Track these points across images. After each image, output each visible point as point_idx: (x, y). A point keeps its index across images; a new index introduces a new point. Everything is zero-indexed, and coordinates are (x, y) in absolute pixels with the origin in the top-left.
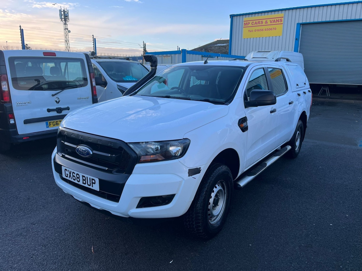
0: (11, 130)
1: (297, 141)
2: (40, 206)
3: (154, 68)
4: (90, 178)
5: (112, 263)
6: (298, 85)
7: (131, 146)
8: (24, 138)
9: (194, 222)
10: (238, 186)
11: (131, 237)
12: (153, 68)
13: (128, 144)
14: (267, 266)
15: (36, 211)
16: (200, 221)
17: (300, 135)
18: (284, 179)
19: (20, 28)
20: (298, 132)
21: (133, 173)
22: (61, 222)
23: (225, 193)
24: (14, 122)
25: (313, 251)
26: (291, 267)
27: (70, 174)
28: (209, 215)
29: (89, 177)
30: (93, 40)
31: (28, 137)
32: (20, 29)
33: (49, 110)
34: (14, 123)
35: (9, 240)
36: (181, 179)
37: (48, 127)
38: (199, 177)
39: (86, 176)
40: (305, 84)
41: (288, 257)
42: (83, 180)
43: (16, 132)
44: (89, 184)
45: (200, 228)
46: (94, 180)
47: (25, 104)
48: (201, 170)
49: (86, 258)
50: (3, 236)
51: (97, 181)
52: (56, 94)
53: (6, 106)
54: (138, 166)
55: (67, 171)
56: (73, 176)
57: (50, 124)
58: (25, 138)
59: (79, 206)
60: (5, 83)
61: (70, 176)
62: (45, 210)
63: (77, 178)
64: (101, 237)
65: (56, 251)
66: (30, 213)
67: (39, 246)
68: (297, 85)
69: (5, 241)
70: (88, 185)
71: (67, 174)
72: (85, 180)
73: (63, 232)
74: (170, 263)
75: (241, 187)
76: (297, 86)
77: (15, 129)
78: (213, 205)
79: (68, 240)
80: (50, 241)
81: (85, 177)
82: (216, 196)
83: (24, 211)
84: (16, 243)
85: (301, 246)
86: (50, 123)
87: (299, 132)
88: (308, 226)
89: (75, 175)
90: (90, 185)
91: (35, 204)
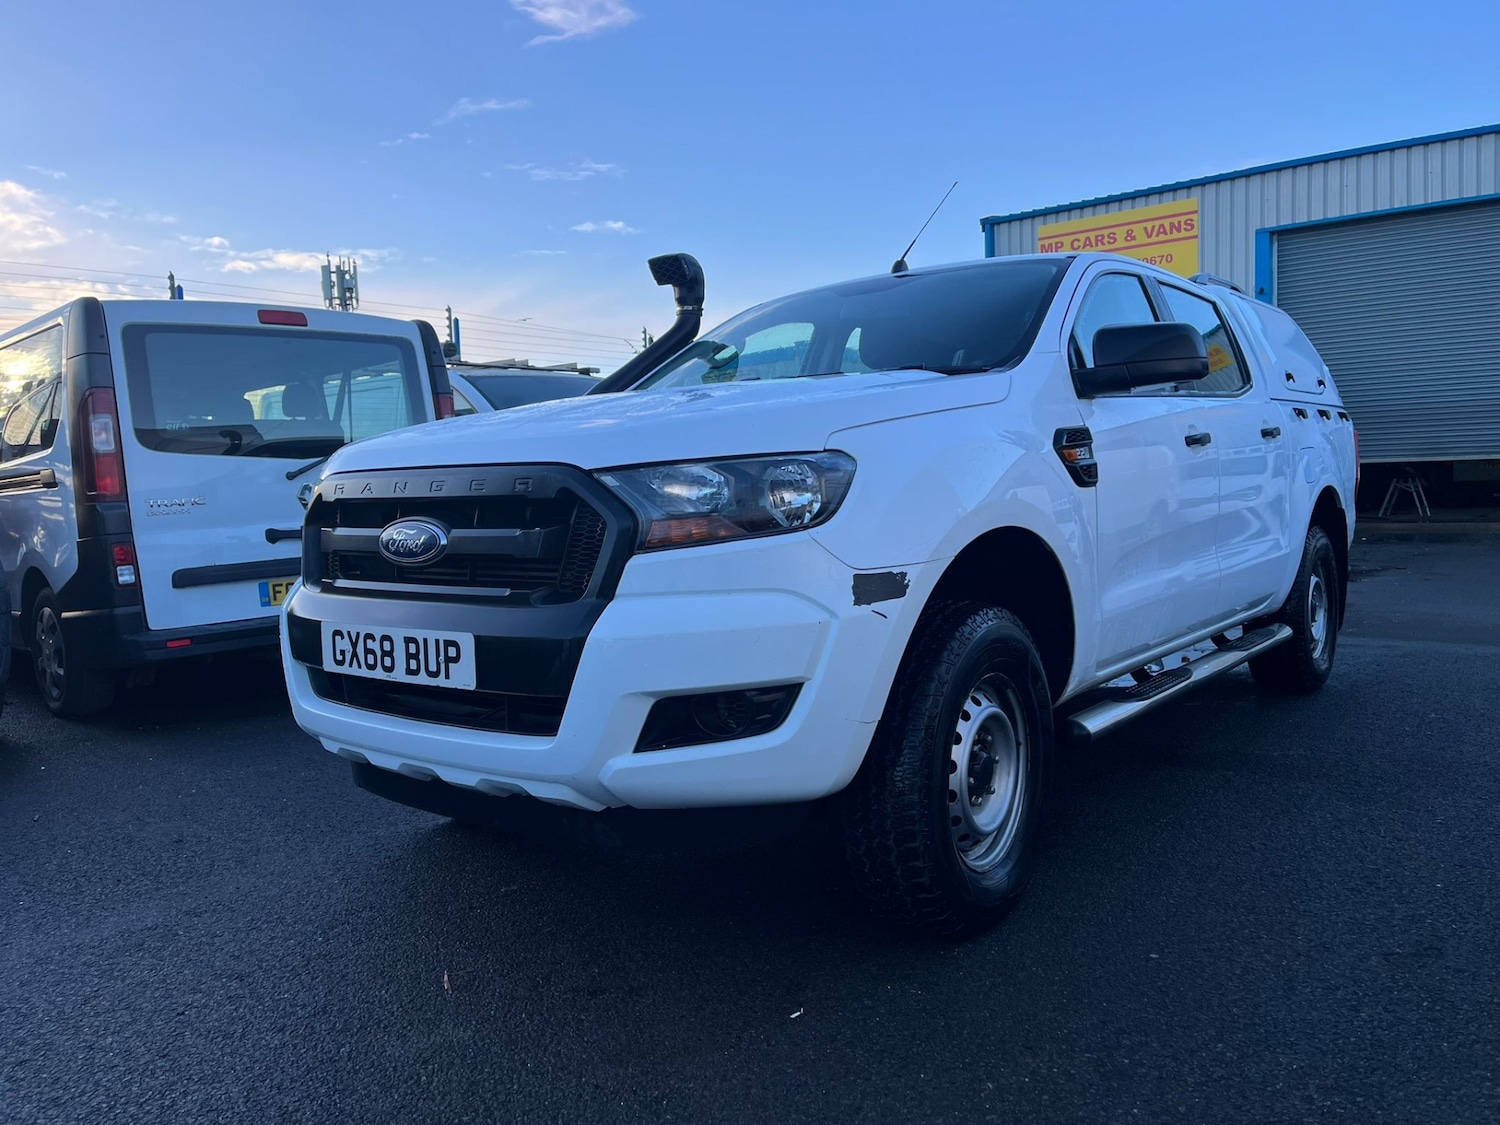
0: (119, 611)
1: (1314, 620)
2: (228, 860)
3: (690, 308)
4: (437, 641)
5: (532, 1022)
6: (1292, 377)
7: (609, 480)
8: (169, 644)
9: (892, 837)
10: (1076, 732)
11: (615, 943)
12: (685, 308)
13: (596, 475)
14: (1240, 1020)
15: (209, 875)
16: (917, 826)
17: (1324, 595)
18: (1275, 754)
19: (168, 281)
20: (1314, 579)
21: (617, 592)
22: (311, 904)
23: (1018, 744)
24: (133, 577)
25: (1447, 968)
26: (1356, 1023)
27: (354, 645)
28: (957, 821)
29: (432, 635)
30: (449, 327)
31: (188, 642)
32: (172, 287)
33: (273, 536)
34: (133, 581)
35: (84, 964)
36: (823, 616)
37: (268, 604)
38: (902, 615)
39: (419, 635)
40: (1321, 383)
41: (1338, 989)
42: (409, 656)
43: (141, 618)
44: (433, 668)
45: (919, 864)
46: (454, 644)
47: (183, 507)
48: (907, 585)
49: (420, 1009)
50: (61, 954)
51: (467, 642)
52: (301, 471)
53: (105, 513)
54: (637, 563)
55: (343, 638)
56: (368, 651)
57: (275, 592)
58: (176, 644)
59: (389, 857)
60: (106, 423)
61: (355, 655)
62: (244, 872)
63: (385, 654)
64: (481, 946)
65: (286, 992)
66: (183, 882)
67: (216, 977)
68: (1289, 377)
69: (71, 967)
70: (430, 674)
71: (343, 652)
72: (416, 656)
73: (319, 932)
74: (793, 1016)
75: (1089, 734)
76: (1288, 380)
77: (137, 609)
78: (972, 780)
79: (342, 958)
80: (261, 961)
81: (414, 640)
82: (980, 740)
83: (156, 877)
84: (116, 974)
85: (1393, 954)
86: (274, 586)
87: (1317, 579)
88: (1411, 891)
89: (374, 645)
90: (435, 675)
91: (203, 856)
